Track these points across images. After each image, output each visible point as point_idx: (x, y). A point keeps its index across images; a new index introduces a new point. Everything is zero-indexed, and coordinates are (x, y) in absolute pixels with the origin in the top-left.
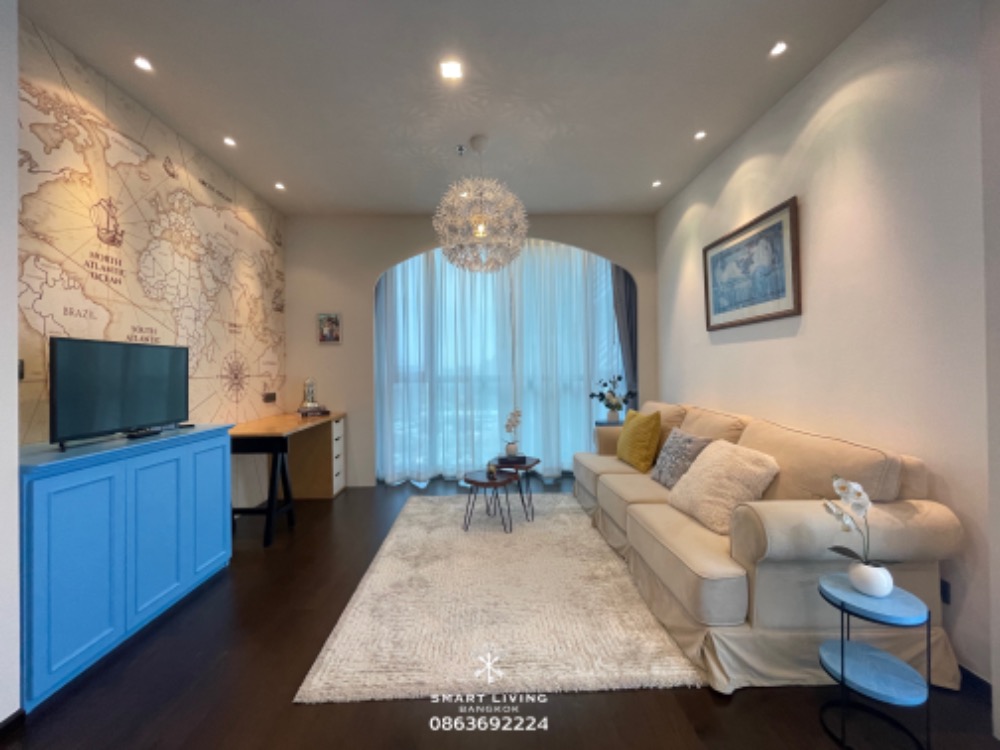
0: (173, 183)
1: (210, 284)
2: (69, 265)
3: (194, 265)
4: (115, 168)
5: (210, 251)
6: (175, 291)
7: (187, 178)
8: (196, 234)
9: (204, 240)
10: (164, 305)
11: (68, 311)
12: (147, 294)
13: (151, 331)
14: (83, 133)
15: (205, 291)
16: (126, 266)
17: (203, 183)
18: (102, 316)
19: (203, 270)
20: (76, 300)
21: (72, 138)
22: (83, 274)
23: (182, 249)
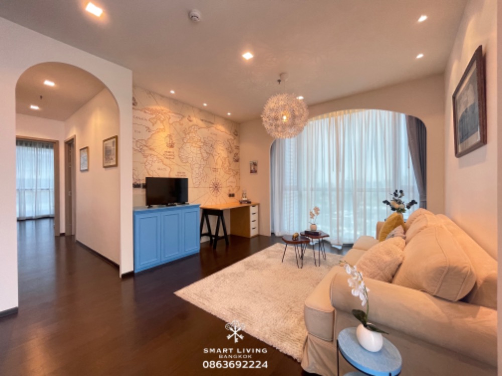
0: (191, 124)
1: (205, 155)
2: (159, 156)
3: (198, 149)
4: (172, 124)
5: (205, 143)
6: (191, 159)
7: (196, 120)
8: (199, 138)
9: (202, 140)
10: (188, 164)
11: (159, 169)
12: (182, 161)
13: (184, 173)
14: (163, 117)
15: (203, 158)
16: (176, 154)
17: (202, 120)
18: (168, 169)
19: (202, 150)
20: (161, 165)
21: (159, 119)
22: (163, 158)
23: (194, 145)
